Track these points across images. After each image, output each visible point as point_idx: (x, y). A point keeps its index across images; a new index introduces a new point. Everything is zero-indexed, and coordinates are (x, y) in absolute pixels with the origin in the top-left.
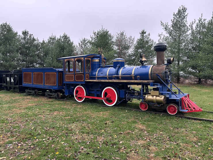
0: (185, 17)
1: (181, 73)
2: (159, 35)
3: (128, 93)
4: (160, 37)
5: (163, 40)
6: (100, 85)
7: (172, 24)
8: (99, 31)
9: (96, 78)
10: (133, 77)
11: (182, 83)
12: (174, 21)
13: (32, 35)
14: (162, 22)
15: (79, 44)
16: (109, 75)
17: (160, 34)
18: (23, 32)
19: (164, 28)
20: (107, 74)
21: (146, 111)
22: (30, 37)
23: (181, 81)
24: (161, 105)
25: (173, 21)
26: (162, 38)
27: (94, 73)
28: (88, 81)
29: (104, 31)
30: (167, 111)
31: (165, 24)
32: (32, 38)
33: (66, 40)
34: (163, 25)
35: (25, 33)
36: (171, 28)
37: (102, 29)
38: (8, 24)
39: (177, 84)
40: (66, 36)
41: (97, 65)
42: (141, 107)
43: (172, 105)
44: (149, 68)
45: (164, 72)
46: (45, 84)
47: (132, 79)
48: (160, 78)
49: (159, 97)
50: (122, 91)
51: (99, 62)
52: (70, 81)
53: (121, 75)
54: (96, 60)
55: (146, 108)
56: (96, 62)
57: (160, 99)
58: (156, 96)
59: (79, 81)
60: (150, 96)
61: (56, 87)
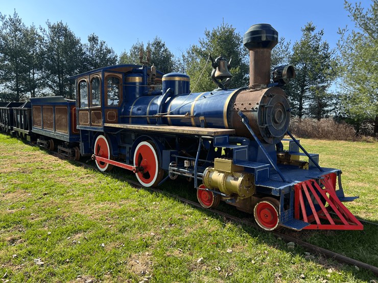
2: (340, 31)
4: (340, 36)
5: (347, 42)
6: (133, 136)
7: (372, 4)
9: (130, 120)
10: (192, 120)
13: (104, 43)
14: (346, 2)
16: (149, 114)
17: (341, 29)
18: (90, 38)
19: (350, 14)
20: (148, 112)
22: (101, 45)
26: (345, 38)
29: (226, 29)
31: (353, 5)
32: (104, 47)
33: (159, 51)
34: (349, 8)
35: (93, 39)
36: (370, 15)
37: (222, 25)
38: (64, 25)
39: (371, 138)
40: (159, 43)
41: (137, 90)
42: (200, 197)
43: (266, 202)
44: (228, 96)
45: (258, 106)
46: (55, 131)
47: (190, 125)
48: (248, 124)
49: (233, 176)
50: (166, 153)
51: (142, 83)
52: (84, 125)
53: (171, 114)
54: (135, 79)
55: (210, 201)
56: (135, 83)
57: (233, 182)
58: (227, 175)
59: (96, 126)
60: (213, 171)
61: (68, 136)
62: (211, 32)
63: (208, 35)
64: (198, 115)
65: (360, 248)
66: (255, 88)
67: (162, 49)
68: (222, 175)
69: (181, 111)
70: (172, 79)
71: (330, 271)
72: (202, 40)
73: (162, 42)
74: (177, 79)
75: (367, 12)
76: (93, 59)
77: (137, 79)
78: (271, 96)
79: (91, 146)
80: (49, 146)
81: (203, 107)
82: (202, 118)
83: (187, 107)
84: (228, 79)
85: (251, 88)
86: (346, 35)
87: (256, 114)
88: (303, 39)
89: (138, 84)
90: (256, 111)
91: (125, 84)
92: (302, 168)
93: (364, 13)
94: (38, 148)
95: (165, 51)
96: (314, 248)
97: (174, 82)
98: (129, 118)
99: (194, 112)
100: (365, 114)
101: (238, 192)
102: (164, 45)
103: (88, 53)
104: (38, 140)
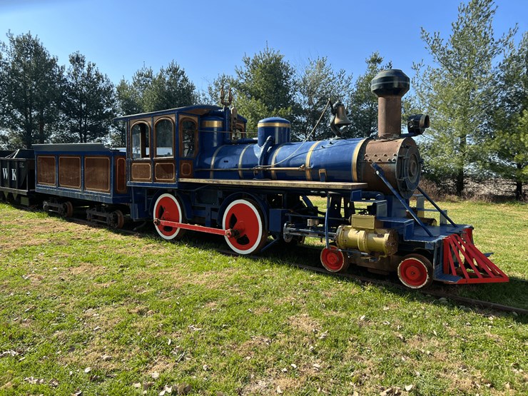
0: (489, 15)
1: (470, 168)
2: (415, 66)
3: (290, 218)
4: (415, 72)
5: (423, 80)
6: (220, 194)
7: (453, 34)
8: (258, 54)
9: (211, 174)
10: (308, 173)
11: (471, 194)
12: (458, 28)
13: (94, 65)
14: (423, 31)
15: (210, 89)
16: (243, 166)
17: (416, 64)
18: (73, 58)
19: (427, 46)
20: (240, 163)
21: (338, 272)
22: (89, 69)
23: (469, 189)
24: (382, 258)
25: (455, 26)
26: (421, 74)
27: (206, 161)
28: (185, 180)
29: (271, 56)
30: (398, 278)
31: (432, 35)
32: (93, 73)
33: (176, 80)
34: (426, 38)
35: (77, 60)
36: (450, 48)
37: (266, 50)
38: (33, 37)
39: (455, 198)
40: (176, 69)
41: (215, 137)
42: (325, 260)
43: (413, 259)
44: (355, 146)
45: (396, 158)
46: (84, 188)
47: (305, 179)
48: (384, 177)
49: (375, 233)
50: (276, 213)
51: (222, 129)
52: (141, 181)
53: (276, 166)
54: (213, 124)
55: (339, 264)
56: (212, 129)
57: (376, 239)
58: (368, 232)
59: (164, 181)
60: (349, 229)
61: (110, 196)
62: (252, 58)
63: (247, 62)
64: (317, 168)
65: (509, 300)
66: (387, 137)
67: (181, 78)
68: (362, 233)
69: (291, 162)
70: (271, 125)
71: (491, 318)
72: (239, 68)
73: (181, 69)
74: (277, 125)
75: (447, 44)
76: (77, 89)
77: (216, 124)
78: (407, 147)
79: (148, 207)
80: (66, 211)
81: (323, 158)
82: (322, 171)
83: (300, 158)
84: (344, 127)
85: (381, 138)
86: (422, 70)
87: (395, 166)
88: (368, 73)
89: (215, 130)
90: (394, 163)
91: (202, 129)
92: (431, 225)
93: (443, 45)
94: (46, 215)
95: (185, 80)
96: (469, 301)
97: (274, 128)
98: (209, 171)
99: (311, 164)
100: (447, 167)
101: (384, 248)
102: (183, 73)
103: (70, 80)
104: (45, 204)
